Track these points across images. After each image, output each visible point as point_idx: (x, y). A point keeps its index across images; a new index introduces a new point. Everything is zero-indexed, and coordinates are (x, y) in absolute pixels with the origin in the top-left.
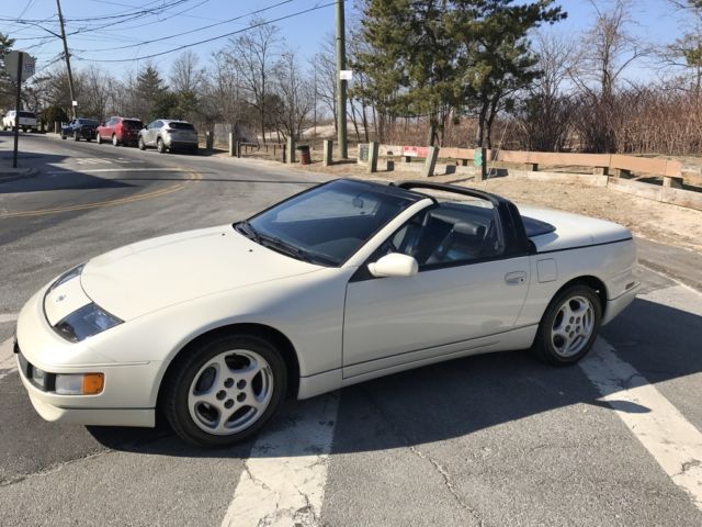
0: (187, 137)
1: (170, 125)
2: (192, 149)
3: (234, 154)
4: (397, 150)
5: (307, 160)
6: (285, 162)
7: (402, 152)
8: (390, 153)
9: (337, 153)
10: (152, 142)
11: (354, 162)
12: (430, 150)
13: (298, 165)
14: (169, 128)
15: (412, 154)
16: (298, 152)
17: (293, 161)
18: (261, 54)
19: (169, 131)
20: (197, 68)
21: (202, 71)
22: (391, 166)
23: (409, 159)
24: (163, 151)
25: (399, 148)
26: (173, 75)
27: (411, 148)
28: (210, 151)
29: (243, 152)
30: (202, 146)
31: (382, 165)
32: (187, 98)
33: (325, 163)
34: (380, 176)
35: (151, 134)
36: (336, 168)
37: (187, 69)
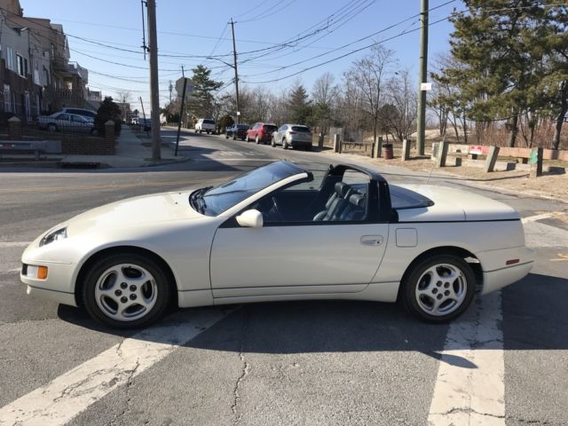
0: (304, 137)
1: (293, 128)
2: (307, 147)
3: (337, 151)
4: (465, 149)
5: (390, 156)
6: (373, 157)
7: (469, 150)
8: (459, 151)
9: (415, 151)
10: (279, 141)
11: (429, 158)
12: (491, 149)
13: (382, 159)
14: (291, 131)
15: (479, 153)
16: (383, 149)
17: (379, 156)
18: (378, 73)
19: (291, 133)
20: (332, 86)
21: (335, 88)
22: (459, 162)
23: (475, 157)
24: (286, 148)
25: (467, 147)
26: (315, 91)
27: (476, 147)
28: (321, 148)
29: (343, 149)
30: (315, 144)
31: (450, 161)
32: (322, 108)
33: (403, 158)
34: (451, 171)
35: (280, 135)
36: (412, 162)
37: (325, 87)
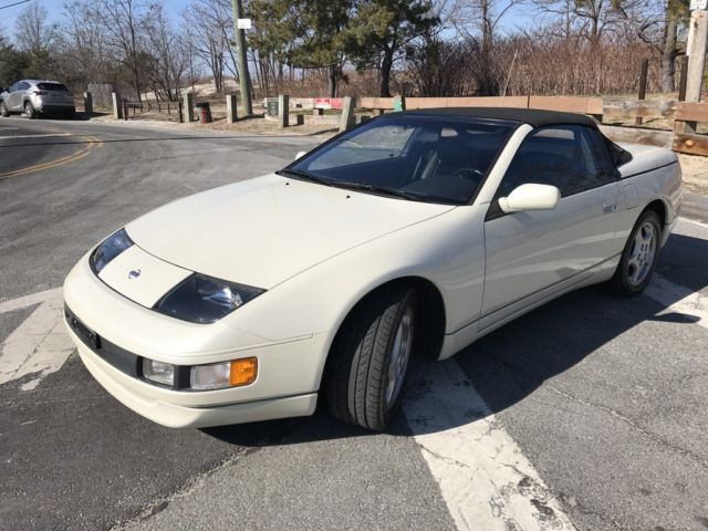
0: (60, 100)
1: (38, 86)
2: (68, 114)
3: (120, 117)
4: (308, 103)
5: (208, 119)
6: (182, 122)
7: (314, 104)
8: (299, 106)
9: (242, 109)
10: (19, 106)
11: (262, 116)
12: (347, 101)
13: (199, 123)
14: (37, 89)
15: (326, 106)
16: (197, 110)
17: (192, 120)
18: (127, 6)
19: (38, 94)
20: (47, 23)
21: (55, 27)
22: (301, 121)
23: (321, 112)
24: (33, 117)
25: (311, 100)
26: (19, 32)
27: (323, 100)
28: (89, 113)
29: (131, 113)
30: (79, 109)
31: (293, 120)
32: (40, 57)
33: (229, 120)
34: (294, 131)
35: (16, 99)
36: (242, 124)
37: (34, 26)
